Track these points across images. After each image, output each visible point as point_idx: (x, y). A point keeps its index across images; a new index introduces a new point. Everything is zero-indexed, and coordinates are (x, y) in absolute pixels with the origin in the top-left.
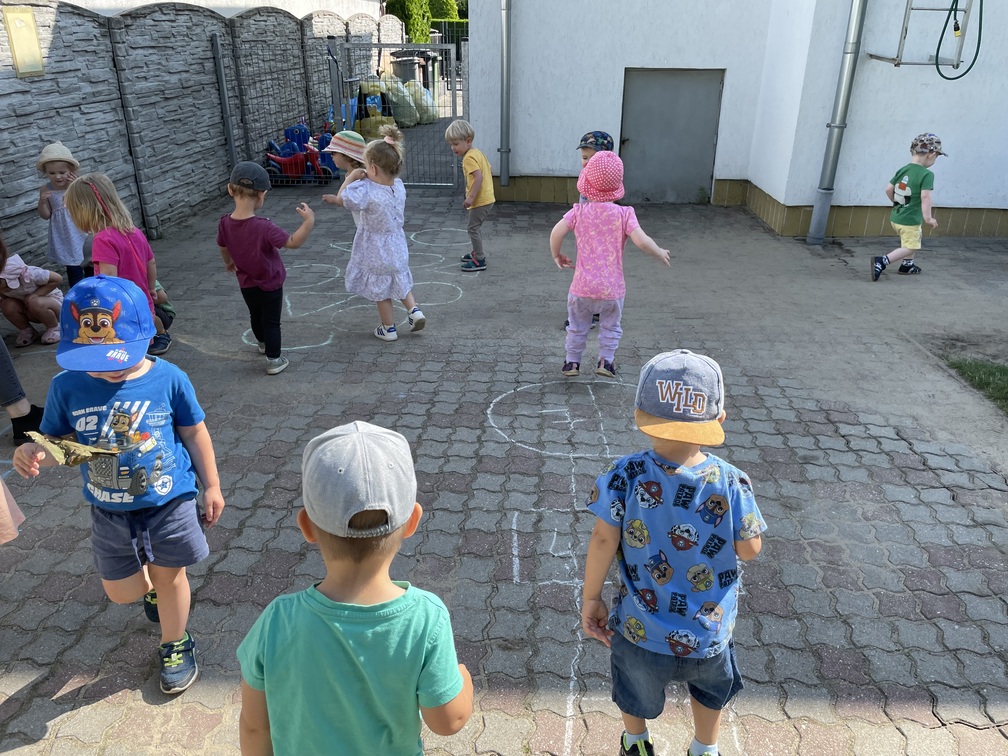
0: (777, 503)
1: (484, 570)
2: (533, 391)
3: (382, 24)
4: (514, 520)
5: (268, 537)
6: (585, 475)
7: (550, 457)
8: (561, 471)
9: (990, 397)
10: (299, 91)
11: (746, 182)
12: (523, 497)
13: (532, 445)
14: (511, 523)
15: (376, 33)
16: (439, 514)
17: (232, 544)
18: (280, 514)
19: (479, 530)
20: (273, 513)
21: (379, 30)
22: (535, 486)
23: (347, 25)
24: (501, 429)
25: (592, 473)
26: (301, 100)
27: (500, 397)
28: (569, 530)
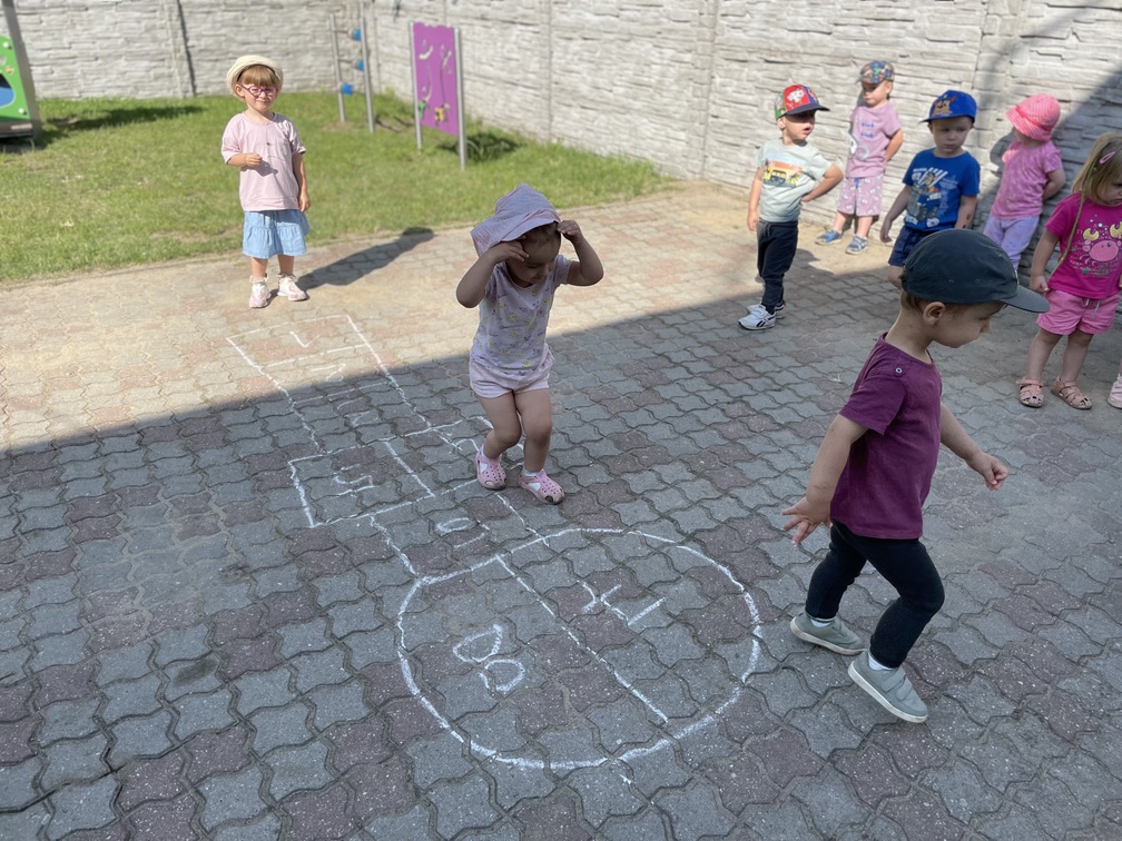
0: (255, 566)
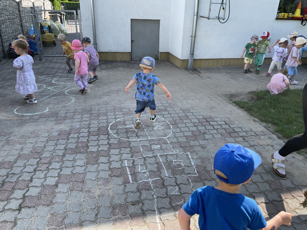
1: (120, 180)
2: (121, 121)
3: (45, 3)
4: (126, 163)
5: (42, 181)
6: (144, 146)
7: (132, 141)
8: (136, 145)
9: (245, 110)
10: (19, 25)
11: (168, 53)
12: (127, 155)
13: (125, 138)
14: (125, 164)
15: (43, 6)
16: (101, 164)
17: (30, 185)
18: (45, 172)
19: (115, 168)
20: (42, 172)
21: (44, 5)
22: (130, 151)
23: (33, 3)
24: (114, 134)
25: (146, 145)
26: (20, 28)
27: (111, 124)
28: (143, 164)
